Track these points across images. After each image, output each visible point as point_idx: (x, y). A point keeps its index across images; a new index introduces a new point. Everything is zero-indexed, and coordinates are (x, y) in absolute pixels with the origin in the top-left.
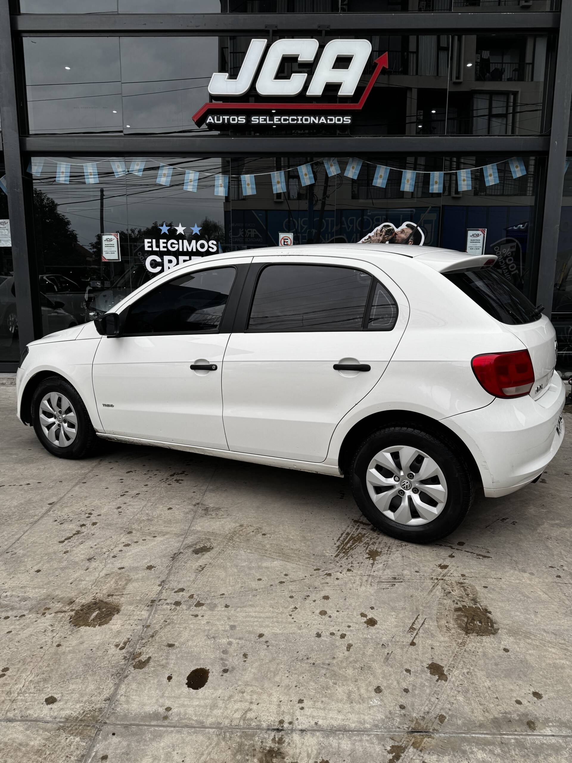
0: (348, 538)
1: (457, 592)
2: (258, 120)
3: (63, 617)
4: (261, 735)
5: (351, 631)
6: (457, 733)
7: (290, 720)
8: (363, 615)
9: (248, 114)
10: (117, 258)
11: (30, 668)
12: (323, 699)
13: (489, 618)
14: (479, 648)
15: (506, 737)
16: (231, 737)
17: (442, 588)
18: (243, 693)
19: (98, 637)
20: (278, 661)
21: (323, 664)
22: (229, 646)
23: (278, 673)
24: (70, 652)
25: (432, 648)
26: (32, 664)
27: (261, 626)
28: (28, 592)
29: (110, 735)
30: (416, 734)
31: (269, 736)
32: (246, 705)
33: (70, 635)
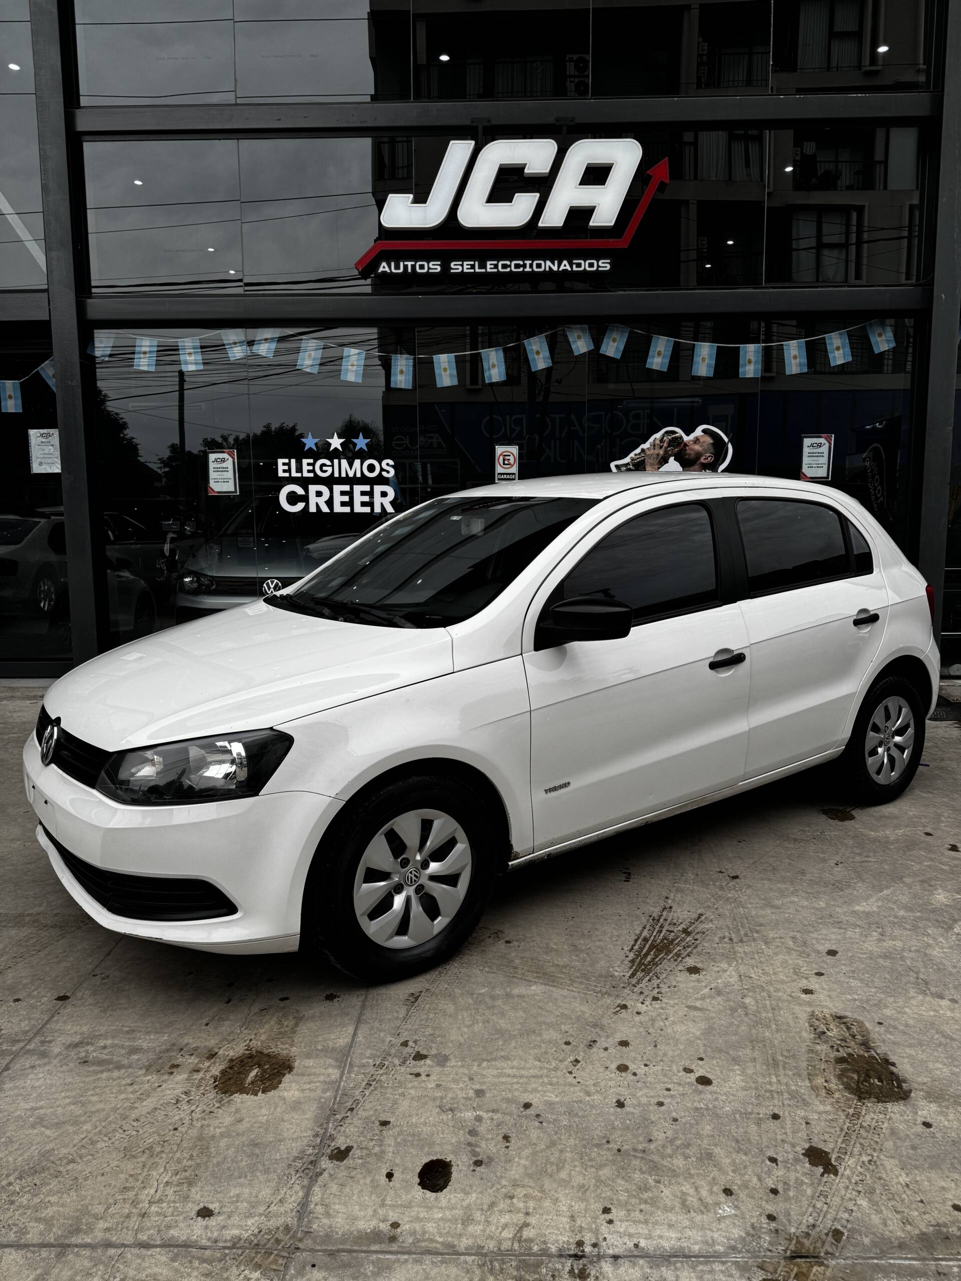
0: (647, 946)
1: (835, 1032)
2: (460, 268)
3: (202, 1079)
4: (550, 1265)
5: (672, 1096)
6: (864, 1258)
7: (594, 1241)
8: (688, 1070)
9: (446, 259)
10: (233, 490)
11: (162, 1162)
12: (642, 1206)
13: (892, 1073)
14: (883, 1122)
15: (944, 1263)
16: (502, 1269)
17: (811, 1026)
18: (512, 1198)
19: (264, 1111)
20: (560, 1147)
21: (635, 1150)
22: (478, 1123)
23: (563, 1166)
24: (222, 1135)
25: (807, 1123)
26: (164, 1155)
27: (526, 1091)
28: (139, 1039)
29: (308, 1268)
30: (799, 1260)
31: (563, 1266)
32: (519, 1218)
33: (218, 1107)
